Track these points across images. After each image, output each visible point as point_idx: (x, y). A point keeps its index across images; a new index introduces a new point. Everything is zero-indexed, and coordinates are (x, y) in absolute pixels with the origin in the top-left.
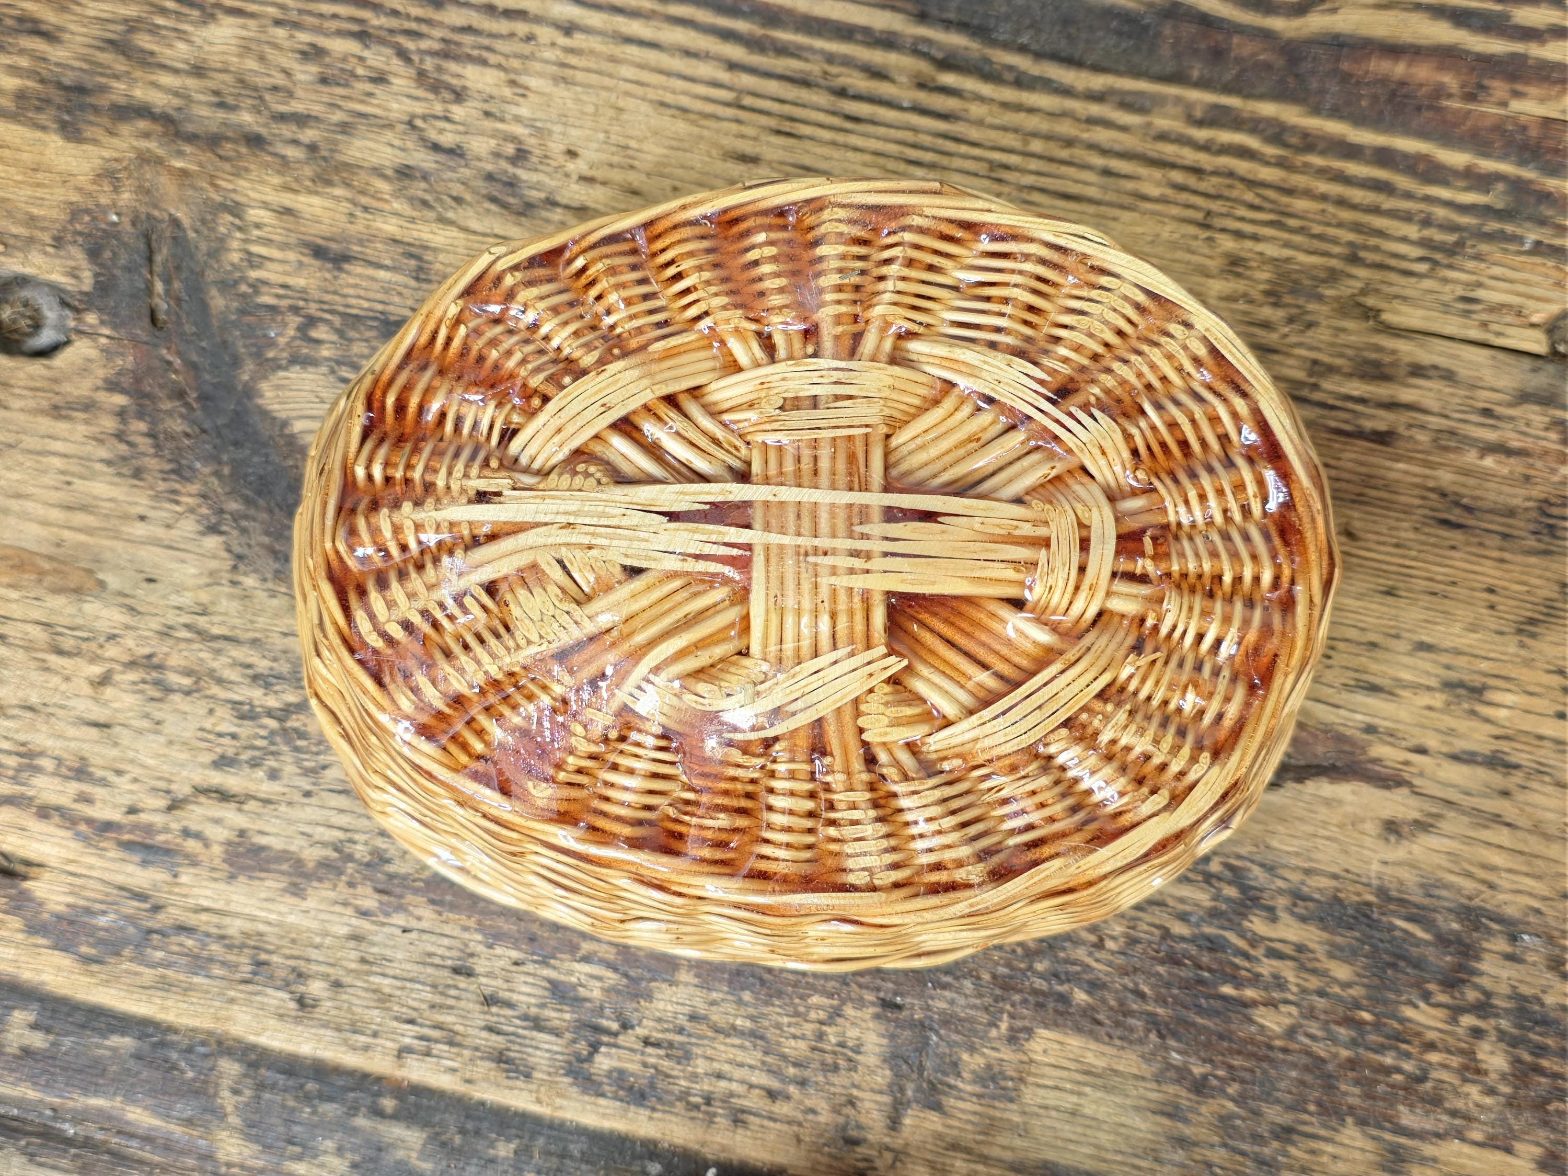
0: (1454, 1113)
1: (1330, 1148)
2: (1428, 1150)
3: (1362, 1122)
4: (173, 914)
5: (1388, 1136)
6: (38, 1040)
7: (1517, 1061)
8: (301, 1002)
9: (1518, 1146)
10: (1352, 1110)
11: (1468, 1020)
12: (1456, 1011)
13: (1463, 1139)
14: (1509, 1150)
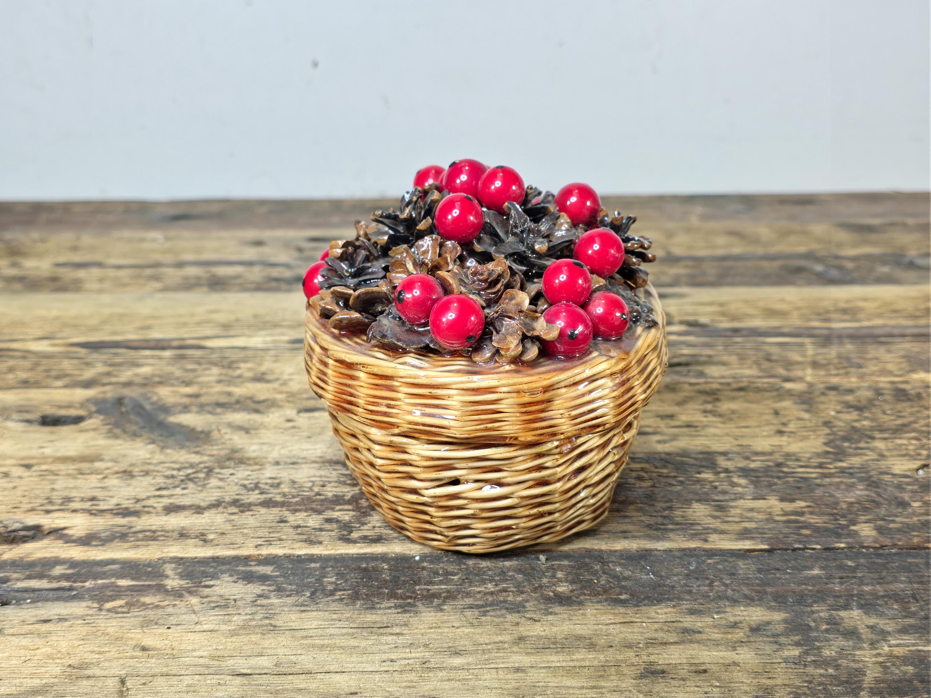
0: (735, 494)
1: (690, 510)
2: (732, 504)
3: (699, 501)
4: (138, 528)
5: (713, 503)
6: (70, 571)
7: (750, 480)
8: (205, 541)
9: (767, 497)
10: (692, 500)
11: (722, 475)
12: (718, 473)
13: (744, 499)
14: (764, 499)
